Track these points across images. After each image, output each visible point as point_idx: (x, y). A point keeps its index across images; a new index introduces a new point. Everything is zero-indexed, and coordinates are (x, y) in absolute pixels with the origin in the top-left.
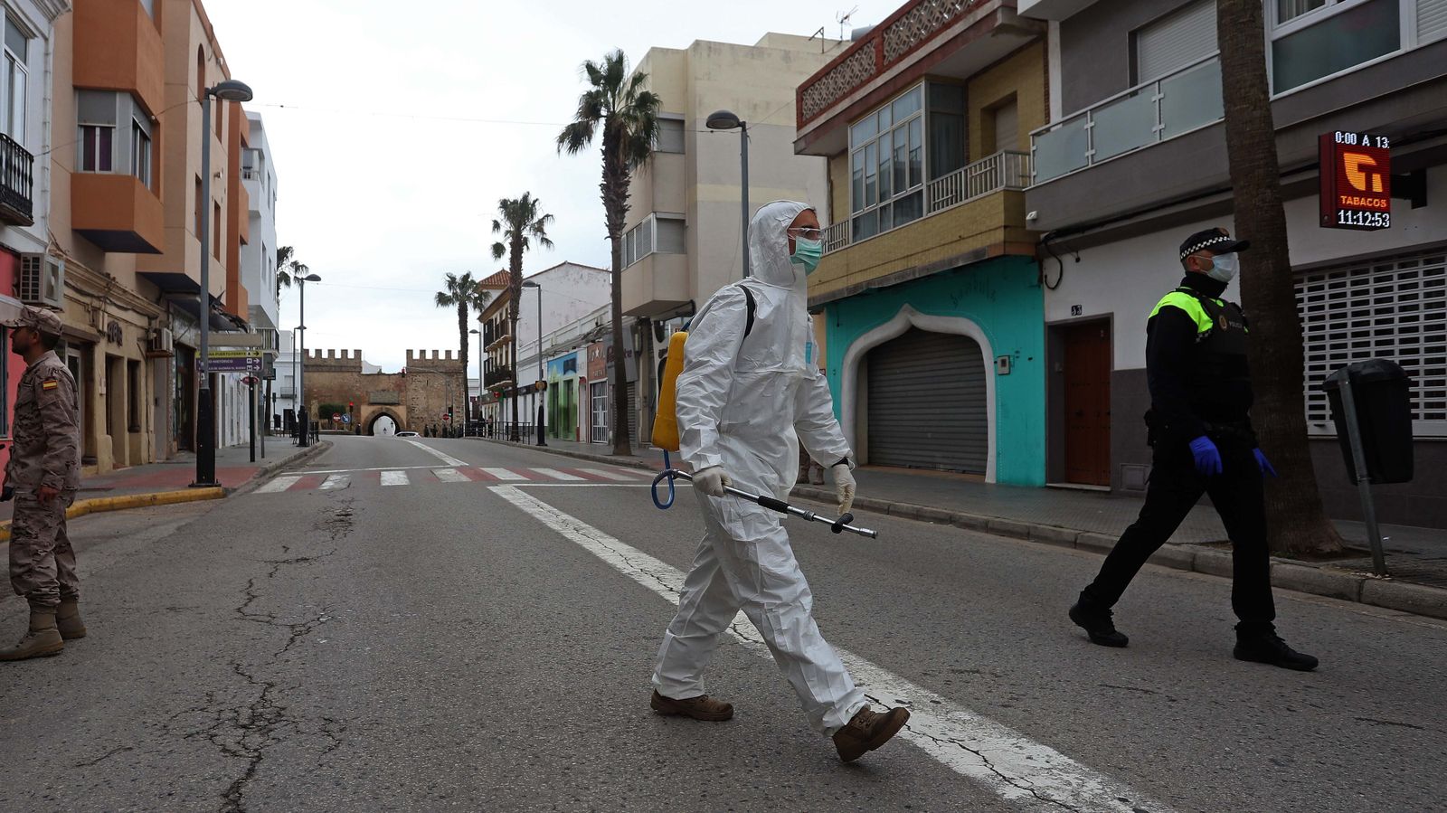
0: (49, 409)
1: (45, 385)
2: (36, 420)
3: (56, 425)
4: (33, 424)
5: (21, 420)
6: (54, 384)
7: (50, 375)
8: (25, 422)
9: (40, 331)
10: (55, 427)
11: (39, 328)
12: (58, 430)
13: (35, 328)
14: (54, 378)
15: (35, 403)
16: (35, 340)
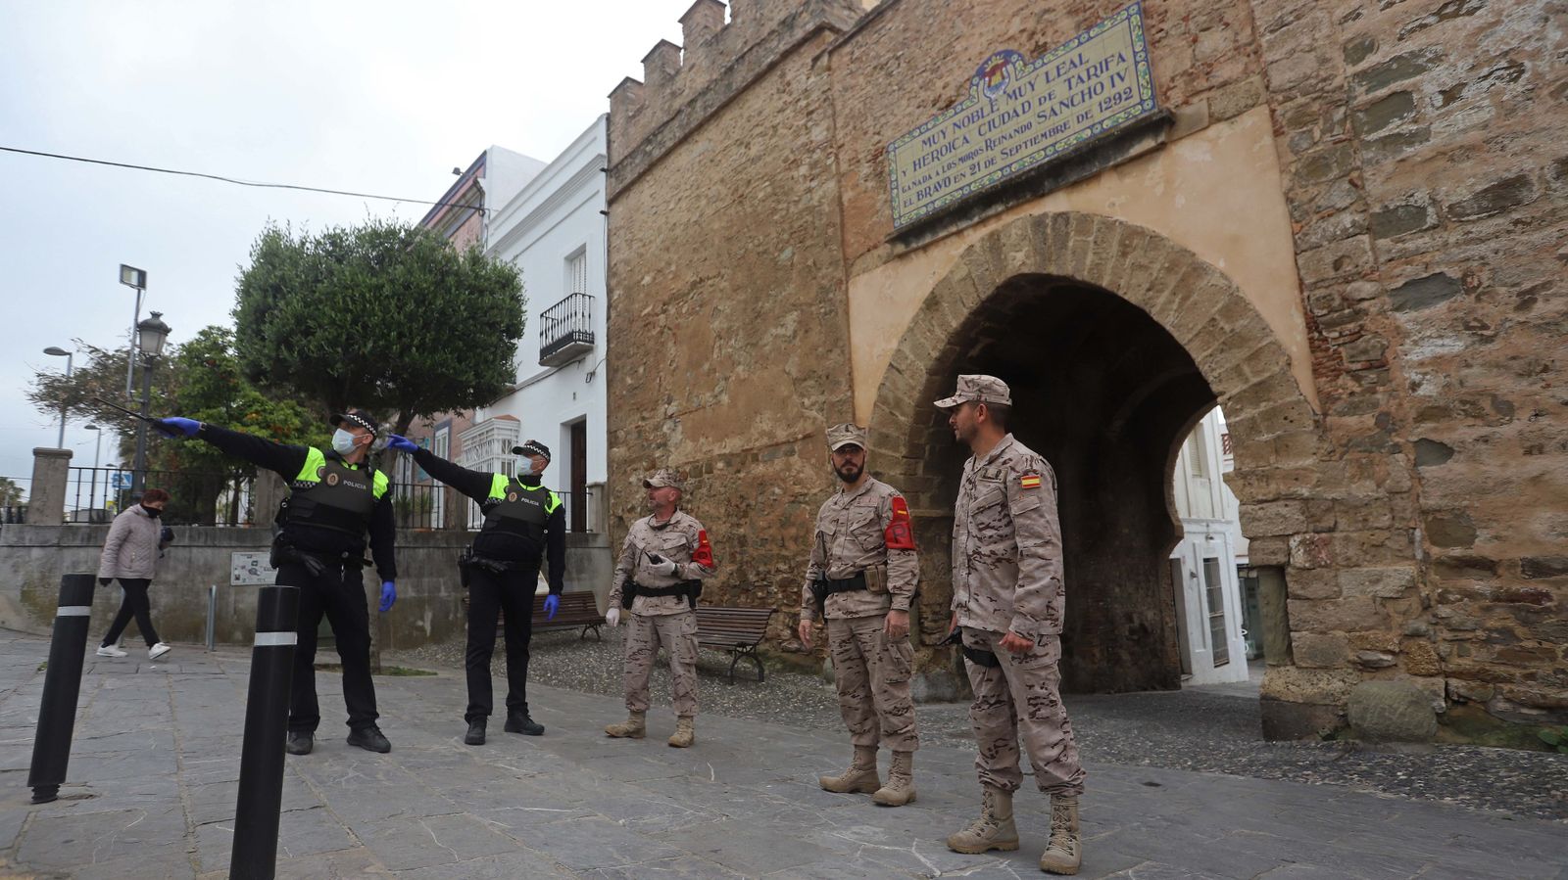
0: (1029, 518)
1: (1025, 482)
2: (1004, 531)
3: (1039, 541)
4: (1001, 536)
5: (980, 530)
6: (1036, 481)
7: (1029, 468)
8: (988, 532)
9: (988, 404)
10: (1036, 545)
11: (983, 399)
12: (1040, 551)
13: (978, 401)
14: (1035, 471)
15: (1004, 505)
16: (982, 418)
